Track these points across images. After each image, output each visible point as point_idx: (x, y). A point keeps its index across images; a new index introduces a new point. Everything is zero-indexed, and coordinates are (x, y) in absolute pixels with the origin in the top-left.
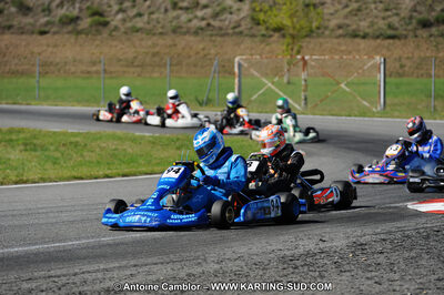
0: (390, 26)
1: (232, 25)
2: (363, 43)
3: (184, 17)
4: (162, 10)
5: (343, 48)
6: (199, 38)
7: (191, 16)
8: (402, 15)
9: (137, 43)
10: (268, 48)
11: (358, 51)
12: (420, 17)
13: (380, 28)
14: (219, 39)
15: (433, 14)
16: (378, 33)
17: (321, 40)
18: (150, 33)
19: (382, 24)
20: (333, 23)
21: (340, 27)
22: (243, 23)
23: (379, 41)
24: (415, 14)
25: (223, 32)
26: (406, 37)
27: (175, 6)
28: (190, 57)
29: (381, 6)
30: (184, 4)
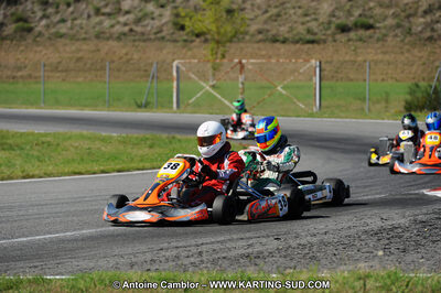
0: (309, 31)
1: (155, 31)
2: (283, 48)
3: (107, 23)
4: (85, 16)
5: (264, 53)
6: (121, 43)
7: (113, 22)
8: (321, 20)
9: (61, 49)
10: (189, 53)
12: (339, 21)
13: (299, 33)
14: (142, 44)
15: (352, 19)
16: (297, 38)
17: (242, 45)
18: (74, 38)
19: (301, 29)
20: (253, 28)
21: (260, 32)
22: (165, 28)
23: (298, 46)
24: (334, 19)
25: (145, 37)
26: (325, 41)
27: (98, 12)
28: (113, 62)
29: (300, 11)
30: (107, 10)
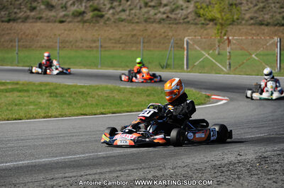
1: (182, 17)
2: (266, 29)
3: (152, 12)
4: (138, 7)
5: (254, 32)
6: (161, 25)
7: (156, 11)
9: (122, 29)
10: (205, 32)
11: (264, 34)
13: (277, 19)
14: (174, 26)
16: (276, 22)
17: (240, 27)
18: (130, 22)
19: (278, 17)
20: (247, 16)
21: (252, 19)
22: (190, 16)
23: (276, 27)
25: (177, 22)
27: (146, 5)
28: (155, 37)
29: (278, 5)
30: (152, 4)
